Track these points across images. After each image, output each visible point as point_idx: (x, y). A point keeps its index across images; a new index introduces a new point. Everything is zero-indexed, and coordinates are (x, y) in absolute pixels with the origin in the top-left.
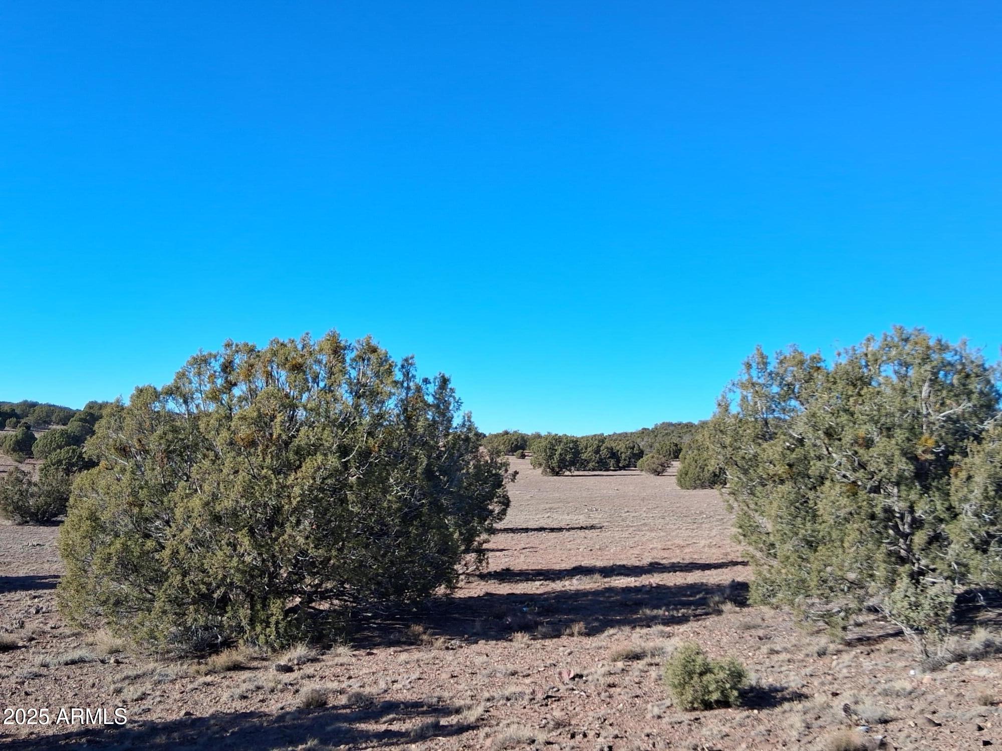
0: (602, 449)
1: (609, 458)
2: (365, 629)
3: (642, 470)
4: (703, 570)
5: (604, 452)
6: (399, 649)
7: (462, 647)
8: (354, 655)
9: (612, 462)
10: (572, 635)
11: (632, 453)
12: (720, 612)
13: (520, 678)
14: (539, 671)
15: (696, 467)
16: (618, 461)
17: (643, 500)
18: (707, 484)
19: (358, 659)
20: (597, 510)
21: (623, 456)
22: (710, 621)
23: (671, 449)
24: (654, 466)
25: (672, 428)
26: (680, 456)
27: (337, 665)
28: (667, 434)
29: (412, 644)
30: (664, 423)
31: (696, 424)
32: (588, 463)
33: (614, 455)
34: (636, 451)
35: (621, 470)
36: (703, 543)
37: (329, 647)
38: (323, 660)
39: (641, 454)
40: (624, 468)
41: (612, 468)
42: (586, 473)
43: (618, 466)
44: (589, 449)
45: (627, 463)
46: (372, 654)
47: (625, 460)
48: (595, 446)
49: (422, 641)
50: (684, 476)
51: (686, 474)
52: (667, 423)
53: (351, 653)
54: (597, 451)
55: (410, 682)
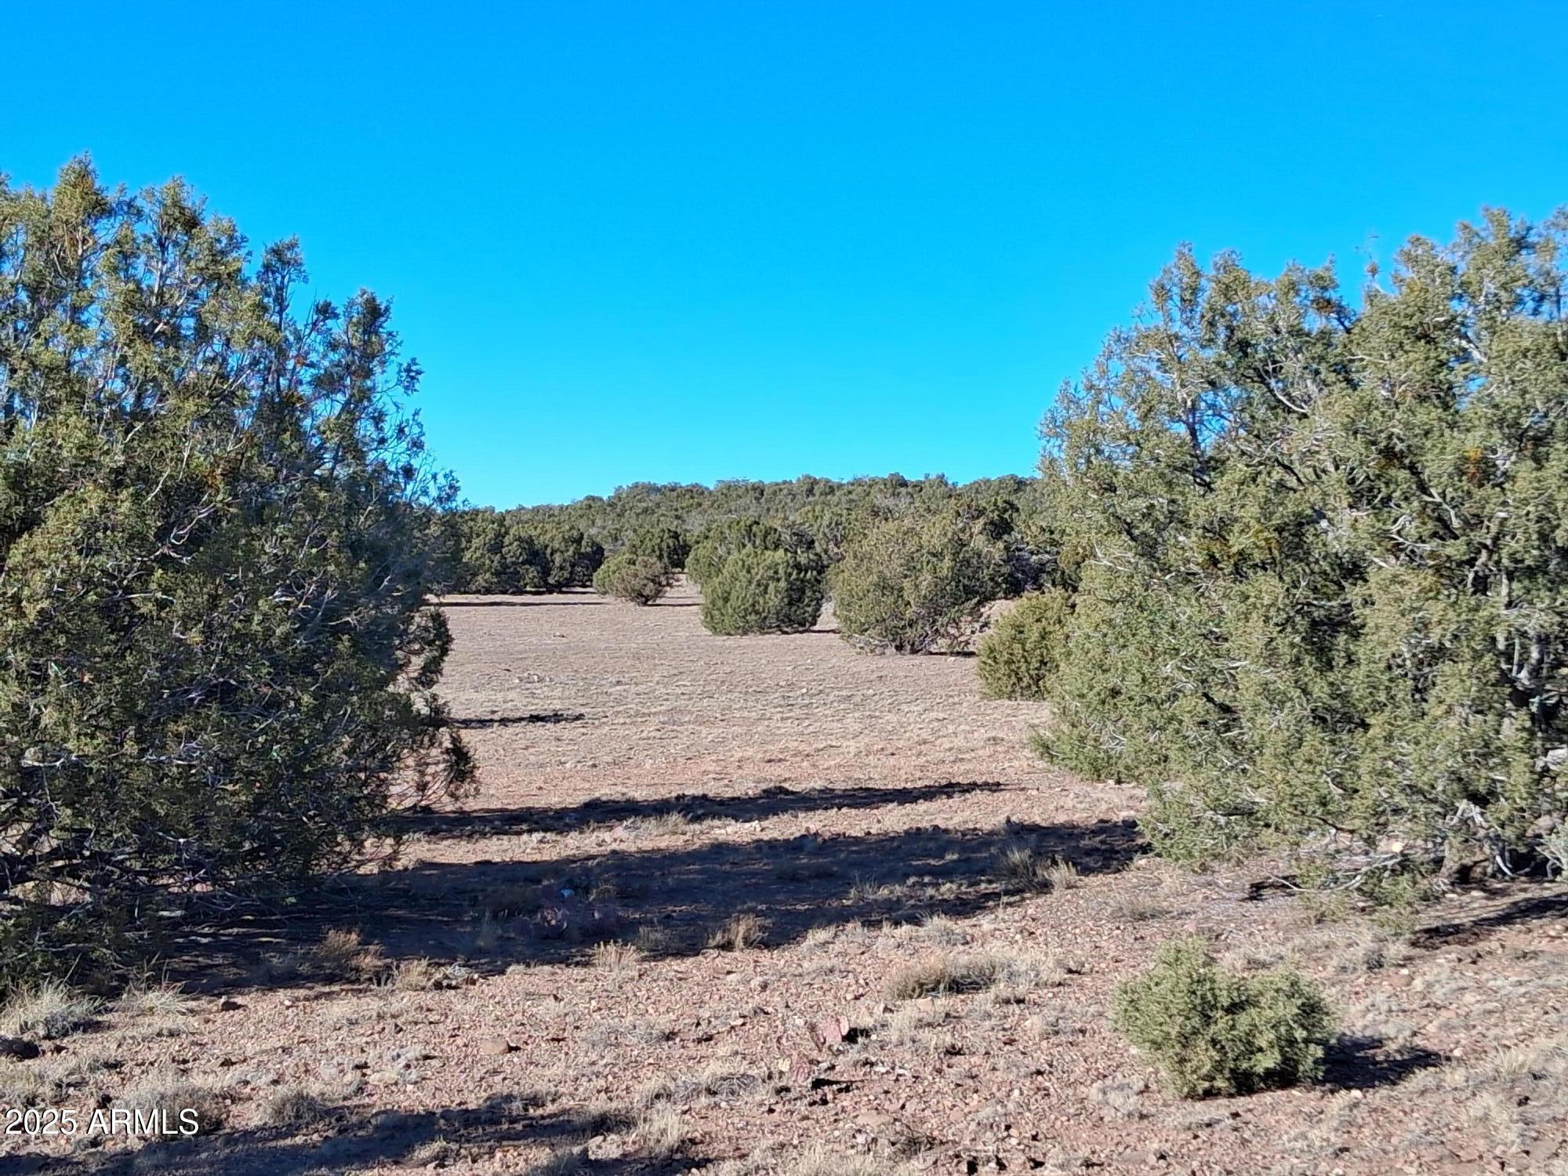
0: (506, 541)
1: (523, 563)
2: (181, 949)
3: (605, 593)
4: (901, 803)
5: (512, 549)
6: (301, 993)
7: (474, 982)
8: (191, 1011)
9: (532, 572)
10: (728, 946)
11: (577, 552)
12: (1045, 887)
13: (691, 1045)
14: (733, 1028)
15: (750, 582)
16: (546, 572)
17: (637, 657)
18: (773, 621)
19: (207, 1021)
20: (541, 680)
21: (558, 558)
22: (1033, 906)
23: (664, 546)
24: (637, 583)
25: (657, 497)
26: (689, 561)
27: (159, 1034)
28: (645, 510)
29: (330, 980)
30: (636, 486)
31: (712, 488)
32: (475, 575)
33: (535, 555)
34: (585, 549)
35: (551, 592)
36: (852, 746)
37: (114, 994)
38: (110, 1027)
39: (596, 557)
40: (558, 588)
41: (528, 589)
42: (471, 598)
43: (546, 583)
44: (476, 542)
45: (566, 574)
46: (236, 1007)
47: (562, 568)
48: (491, 535)
49: (357, 970)
50: (720, 603)
51: (726, 600)
52: (644, 486)
53: (183, 1006)
54: (496, 547)
55: (408, 1066)
